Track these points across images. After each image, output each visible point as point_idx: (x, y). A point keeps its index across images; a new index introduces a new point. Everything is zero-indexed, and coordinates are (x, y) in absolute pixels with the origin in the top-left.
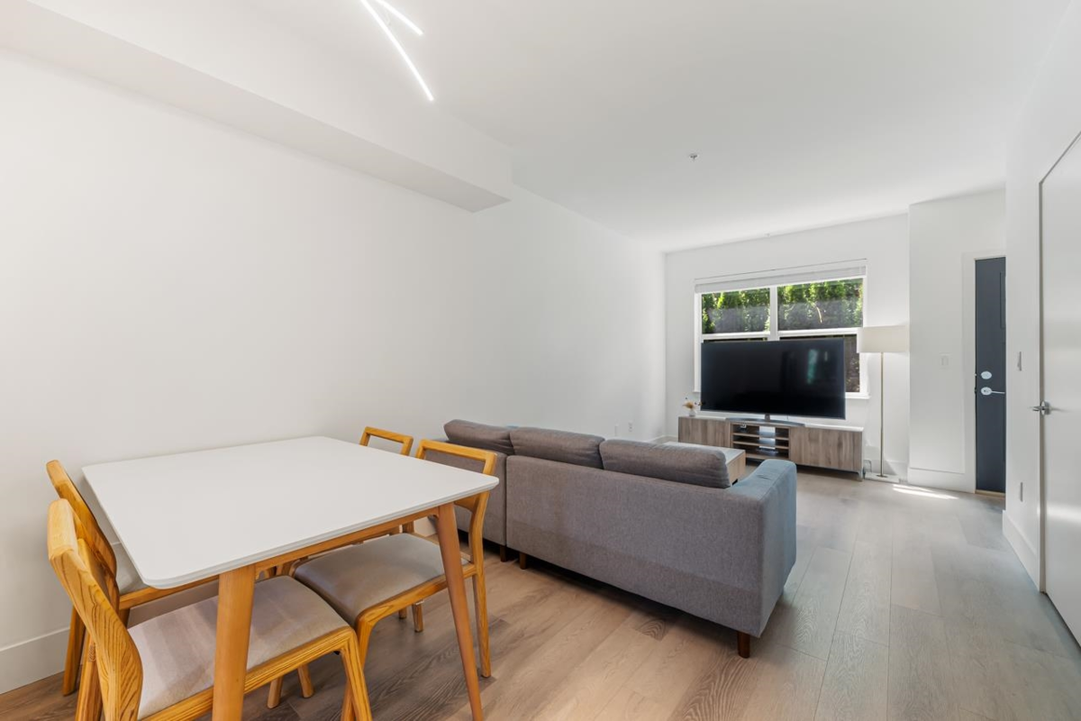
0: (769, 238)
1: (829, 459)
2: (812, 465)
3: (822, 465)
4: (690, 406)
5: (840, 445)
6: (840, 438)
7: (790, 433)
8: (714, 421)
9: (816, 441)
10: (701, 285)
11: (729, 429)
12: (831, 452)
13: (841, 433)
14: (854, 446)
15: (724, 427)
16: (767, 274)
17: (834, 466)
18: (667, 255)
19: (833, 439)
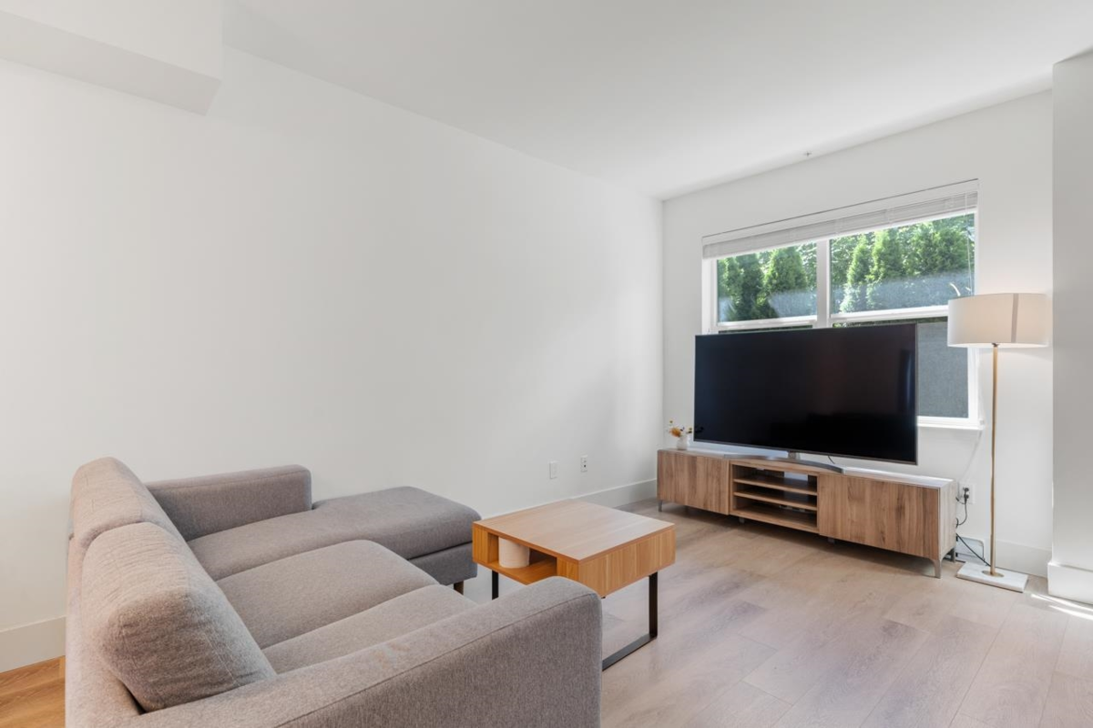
0: (810, 160)
1: (882, 533)
2: (854, 540)
3: (870, 541)
4: (677, 434)
5: (900, 510)
6: (900, 498)
7: (819, 485)
8: (706, 459)
9: (861, 499)
10: (712, 245)
11: (726, 472)
12: (885, 521)
13: (903, 489)
14: (925, 511)
15: (719, 469)
16: (805, 221)
17: (890, 545)
18: (665, 204)
19: (889, 500)
